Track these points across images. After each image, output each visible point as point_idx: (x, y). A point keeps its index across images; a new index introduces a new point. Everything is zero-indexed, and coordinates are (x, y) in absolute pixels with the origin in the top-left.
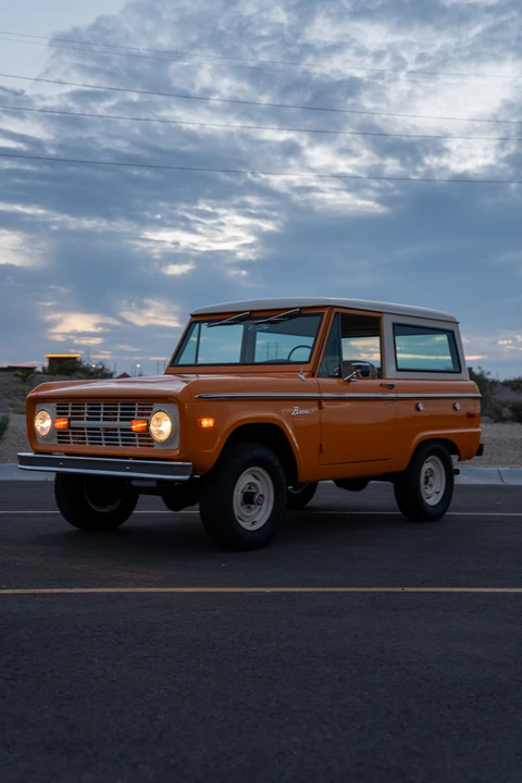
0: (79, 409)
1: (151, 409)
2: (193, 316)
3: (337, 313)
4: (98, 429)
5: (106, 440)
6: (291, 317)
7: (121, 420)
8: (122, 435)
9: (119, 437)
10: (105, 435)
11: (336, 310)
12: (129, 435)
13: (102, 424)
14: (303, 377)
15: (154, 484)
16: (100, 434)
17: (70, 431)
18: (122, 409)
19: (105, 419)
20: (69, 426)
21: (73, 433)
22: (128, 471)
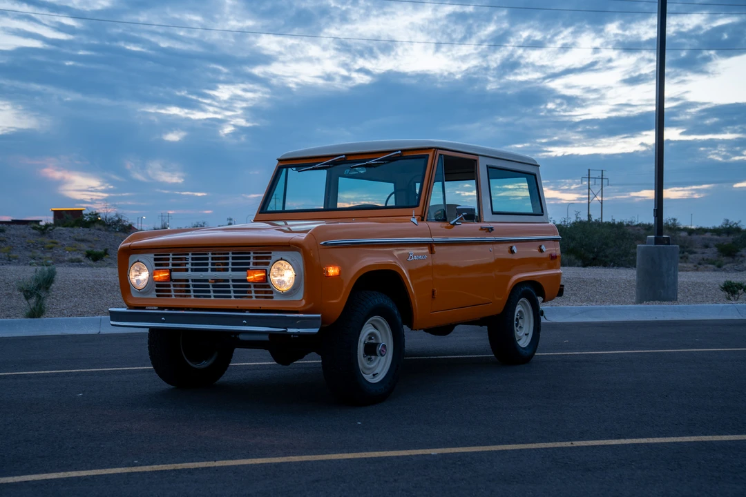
0: (181, 259)
1: (269, 258)
2: (280, 160)
3: (440, 155)
4: (207, 281)
5: (214, 292)
6: (391, 160)
7: (233, 270)
8: (234, 286)
9: (232, 289)
10: (214, 286)
11: (440, 152)
12: (242, 286)
13: (210, 275)
14: (415, 221)
15: (266, 338)
16: (208, 286)
17: (172, 283)
18: (233, 258)
19: (213, 270)
20: (170, 278)
21: (174, 286)
22: (245, 325)
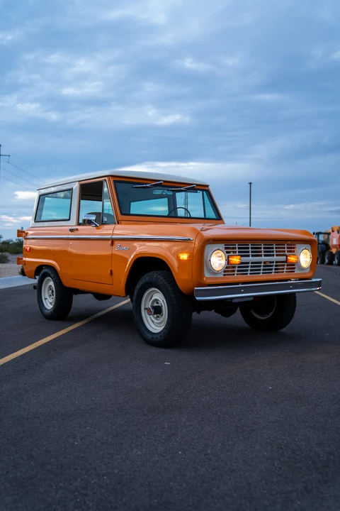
1: (295, 248)
4: (260, 263)
5: (263, 270)
7: (277, 255)
8: (276, 266)
10: (264, 266)
12: (280, 265)
15: (252, 299)
16: (260, 266)
18: (276, 248)
19: (265, 255)
21: (239, 267)
22: (291, 289)
